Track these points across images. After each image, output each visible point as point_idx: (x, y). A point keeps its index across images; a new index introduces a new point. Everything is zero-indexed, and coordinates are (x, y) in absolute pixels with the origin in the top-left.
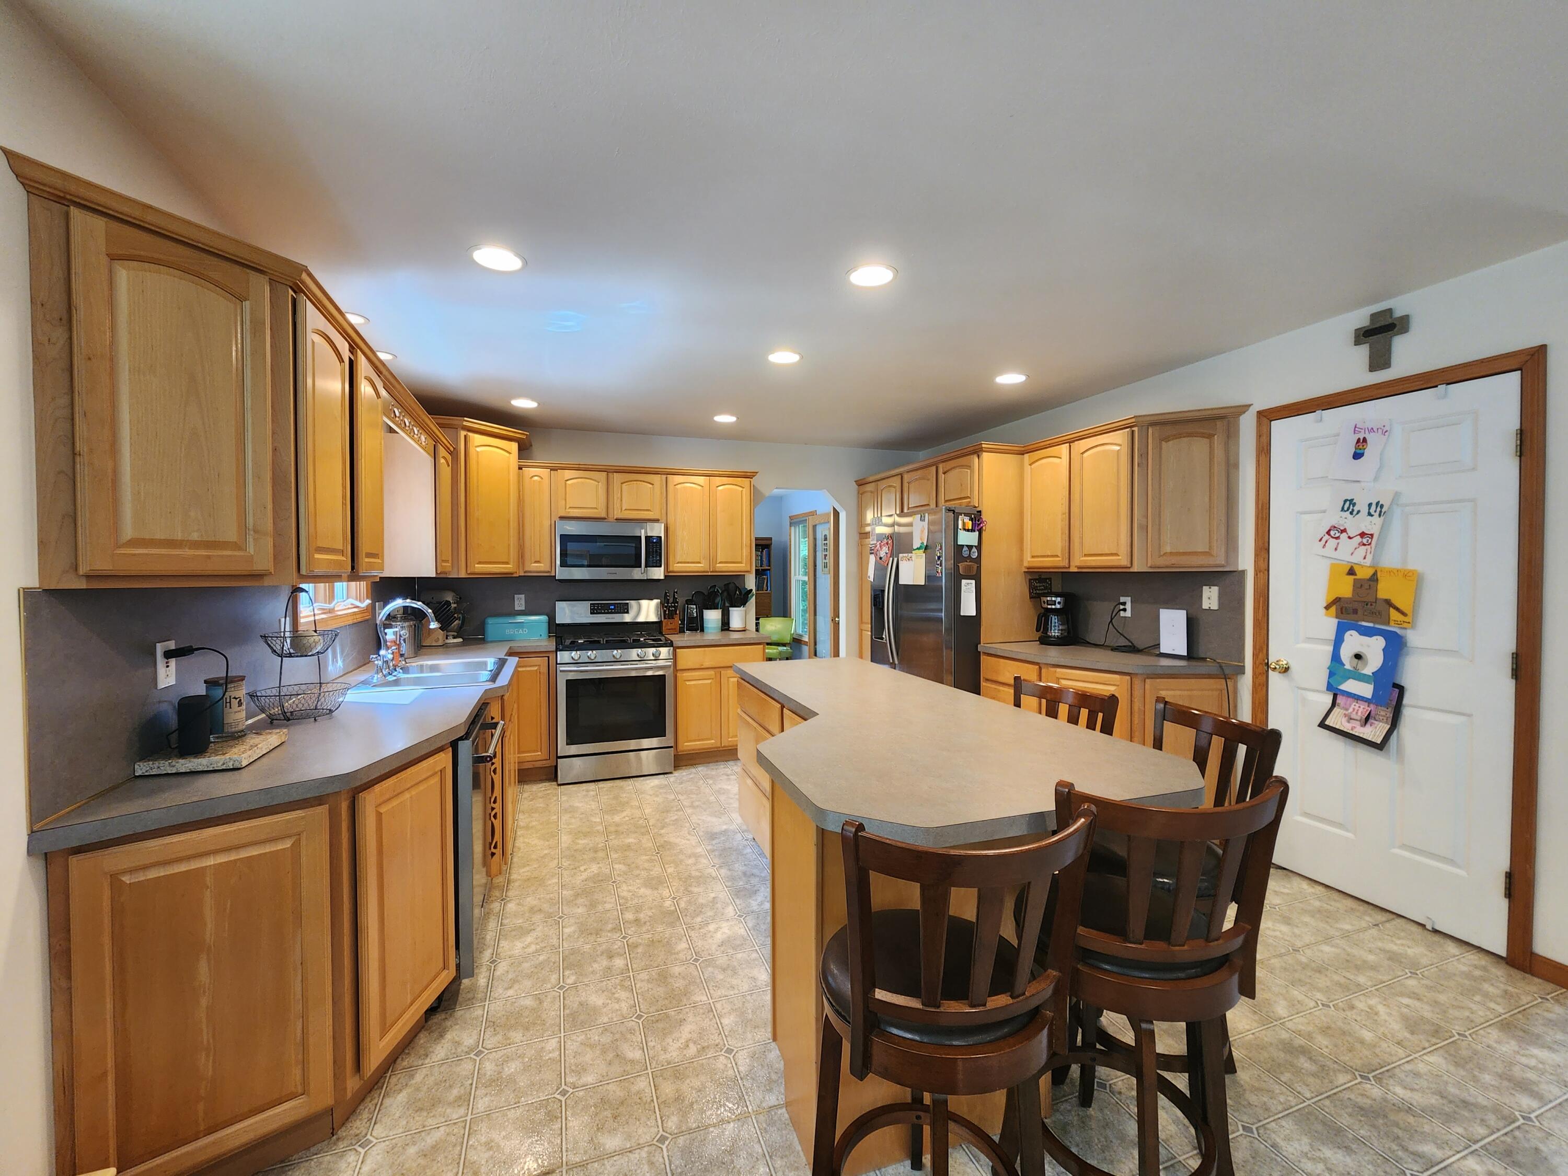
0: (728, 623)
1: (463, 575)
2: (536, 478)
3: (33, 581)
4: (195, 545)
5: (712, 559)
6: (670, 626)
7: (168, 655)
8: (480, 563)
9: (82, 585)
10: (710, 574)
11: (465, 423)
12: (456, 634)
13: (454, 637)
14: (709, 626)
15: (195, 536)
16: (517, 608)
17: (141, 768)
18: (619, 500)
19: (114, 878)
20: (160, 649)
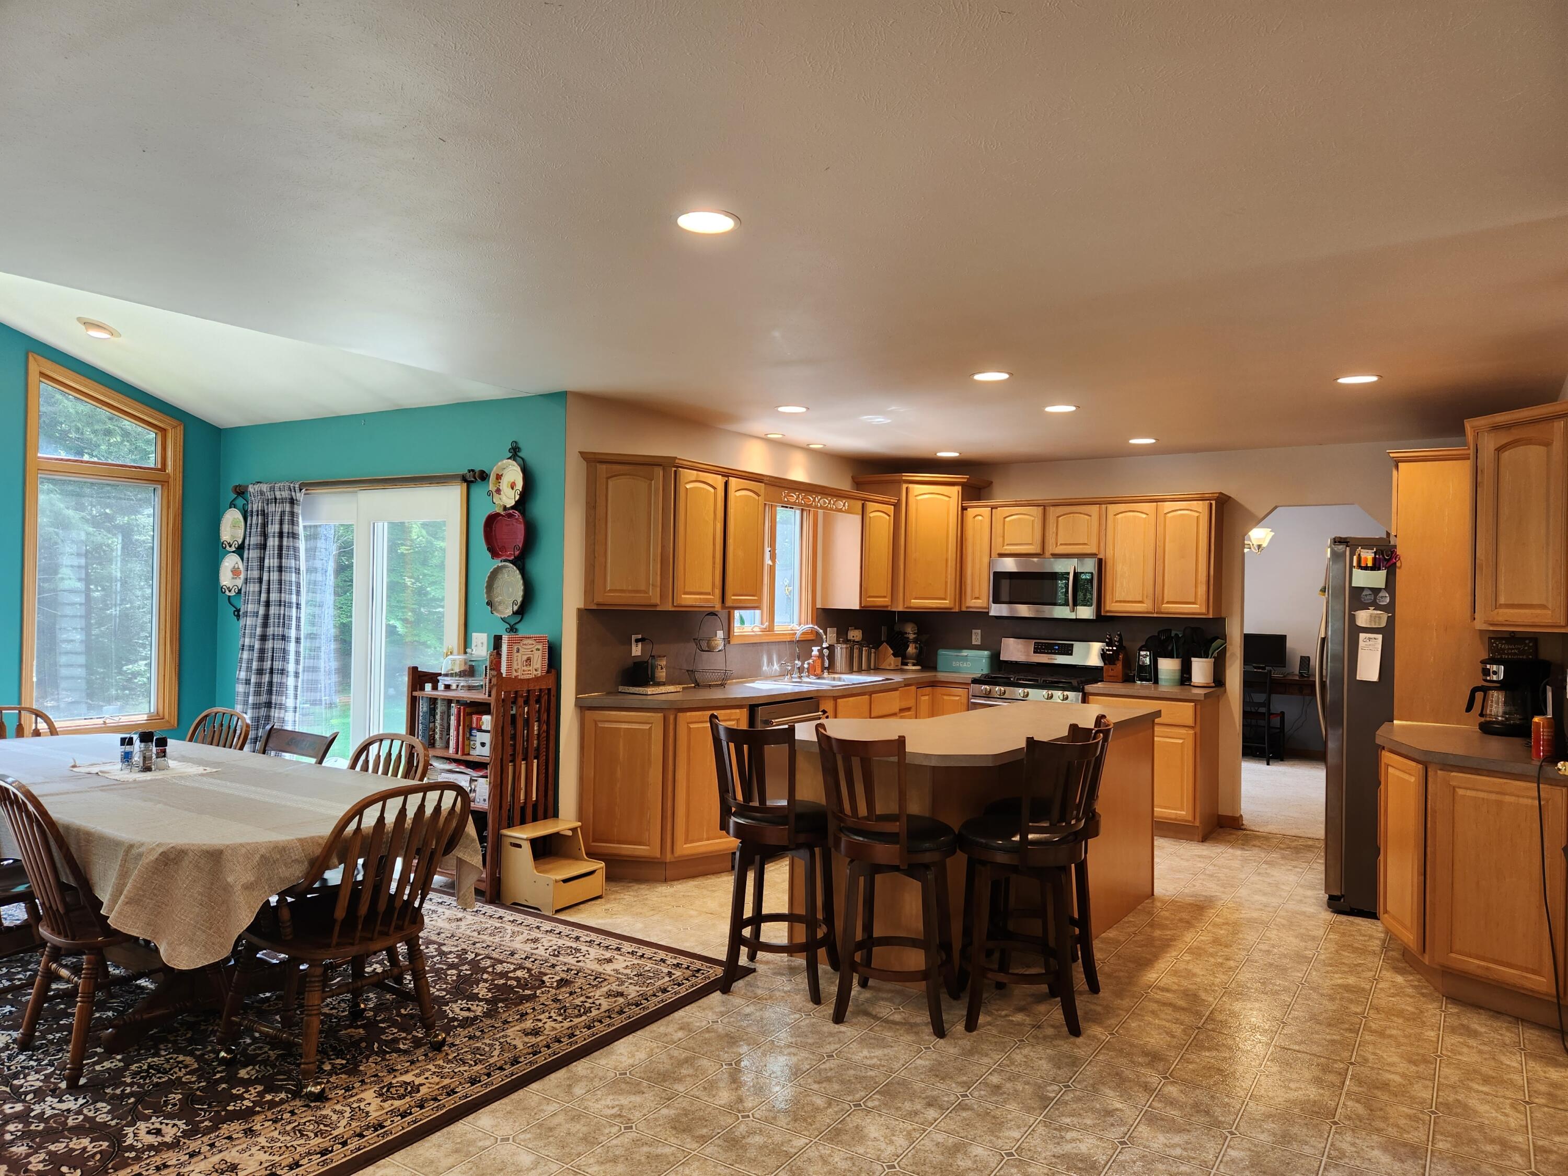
0: (1190, 679)
1: (901, 609)
2: (980, 518)
3: (582, 606)
4: (630, 591)
5: (1157, 598)
6: (1111, 673)
7: (637, 641)
8: (916, 599)
9: (595, 607)
10: (1155, 615)
11: (904, 478)
12: (915, 661)
13: (914, 665)
14: (1163, 677)
15: (630, 588)
16: (974, 643)
17: (621, 688)
18: (1054, 535)
19: (596, 722)
20: (634, 637)
